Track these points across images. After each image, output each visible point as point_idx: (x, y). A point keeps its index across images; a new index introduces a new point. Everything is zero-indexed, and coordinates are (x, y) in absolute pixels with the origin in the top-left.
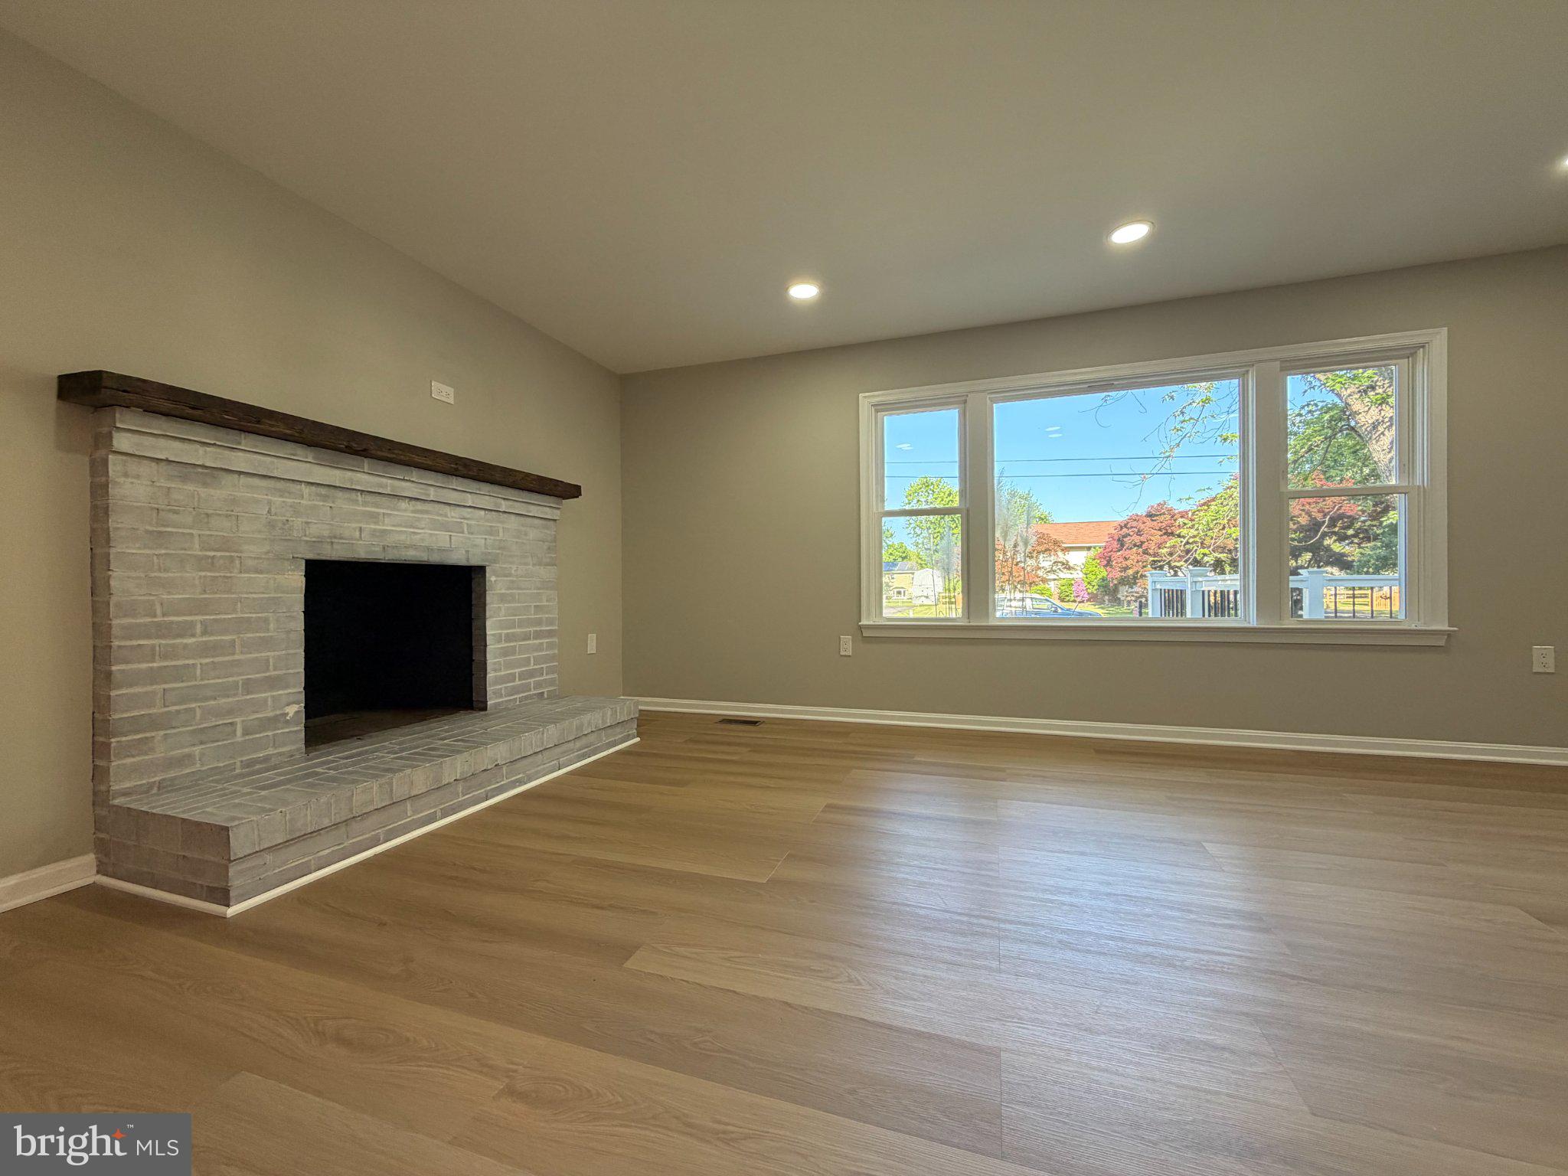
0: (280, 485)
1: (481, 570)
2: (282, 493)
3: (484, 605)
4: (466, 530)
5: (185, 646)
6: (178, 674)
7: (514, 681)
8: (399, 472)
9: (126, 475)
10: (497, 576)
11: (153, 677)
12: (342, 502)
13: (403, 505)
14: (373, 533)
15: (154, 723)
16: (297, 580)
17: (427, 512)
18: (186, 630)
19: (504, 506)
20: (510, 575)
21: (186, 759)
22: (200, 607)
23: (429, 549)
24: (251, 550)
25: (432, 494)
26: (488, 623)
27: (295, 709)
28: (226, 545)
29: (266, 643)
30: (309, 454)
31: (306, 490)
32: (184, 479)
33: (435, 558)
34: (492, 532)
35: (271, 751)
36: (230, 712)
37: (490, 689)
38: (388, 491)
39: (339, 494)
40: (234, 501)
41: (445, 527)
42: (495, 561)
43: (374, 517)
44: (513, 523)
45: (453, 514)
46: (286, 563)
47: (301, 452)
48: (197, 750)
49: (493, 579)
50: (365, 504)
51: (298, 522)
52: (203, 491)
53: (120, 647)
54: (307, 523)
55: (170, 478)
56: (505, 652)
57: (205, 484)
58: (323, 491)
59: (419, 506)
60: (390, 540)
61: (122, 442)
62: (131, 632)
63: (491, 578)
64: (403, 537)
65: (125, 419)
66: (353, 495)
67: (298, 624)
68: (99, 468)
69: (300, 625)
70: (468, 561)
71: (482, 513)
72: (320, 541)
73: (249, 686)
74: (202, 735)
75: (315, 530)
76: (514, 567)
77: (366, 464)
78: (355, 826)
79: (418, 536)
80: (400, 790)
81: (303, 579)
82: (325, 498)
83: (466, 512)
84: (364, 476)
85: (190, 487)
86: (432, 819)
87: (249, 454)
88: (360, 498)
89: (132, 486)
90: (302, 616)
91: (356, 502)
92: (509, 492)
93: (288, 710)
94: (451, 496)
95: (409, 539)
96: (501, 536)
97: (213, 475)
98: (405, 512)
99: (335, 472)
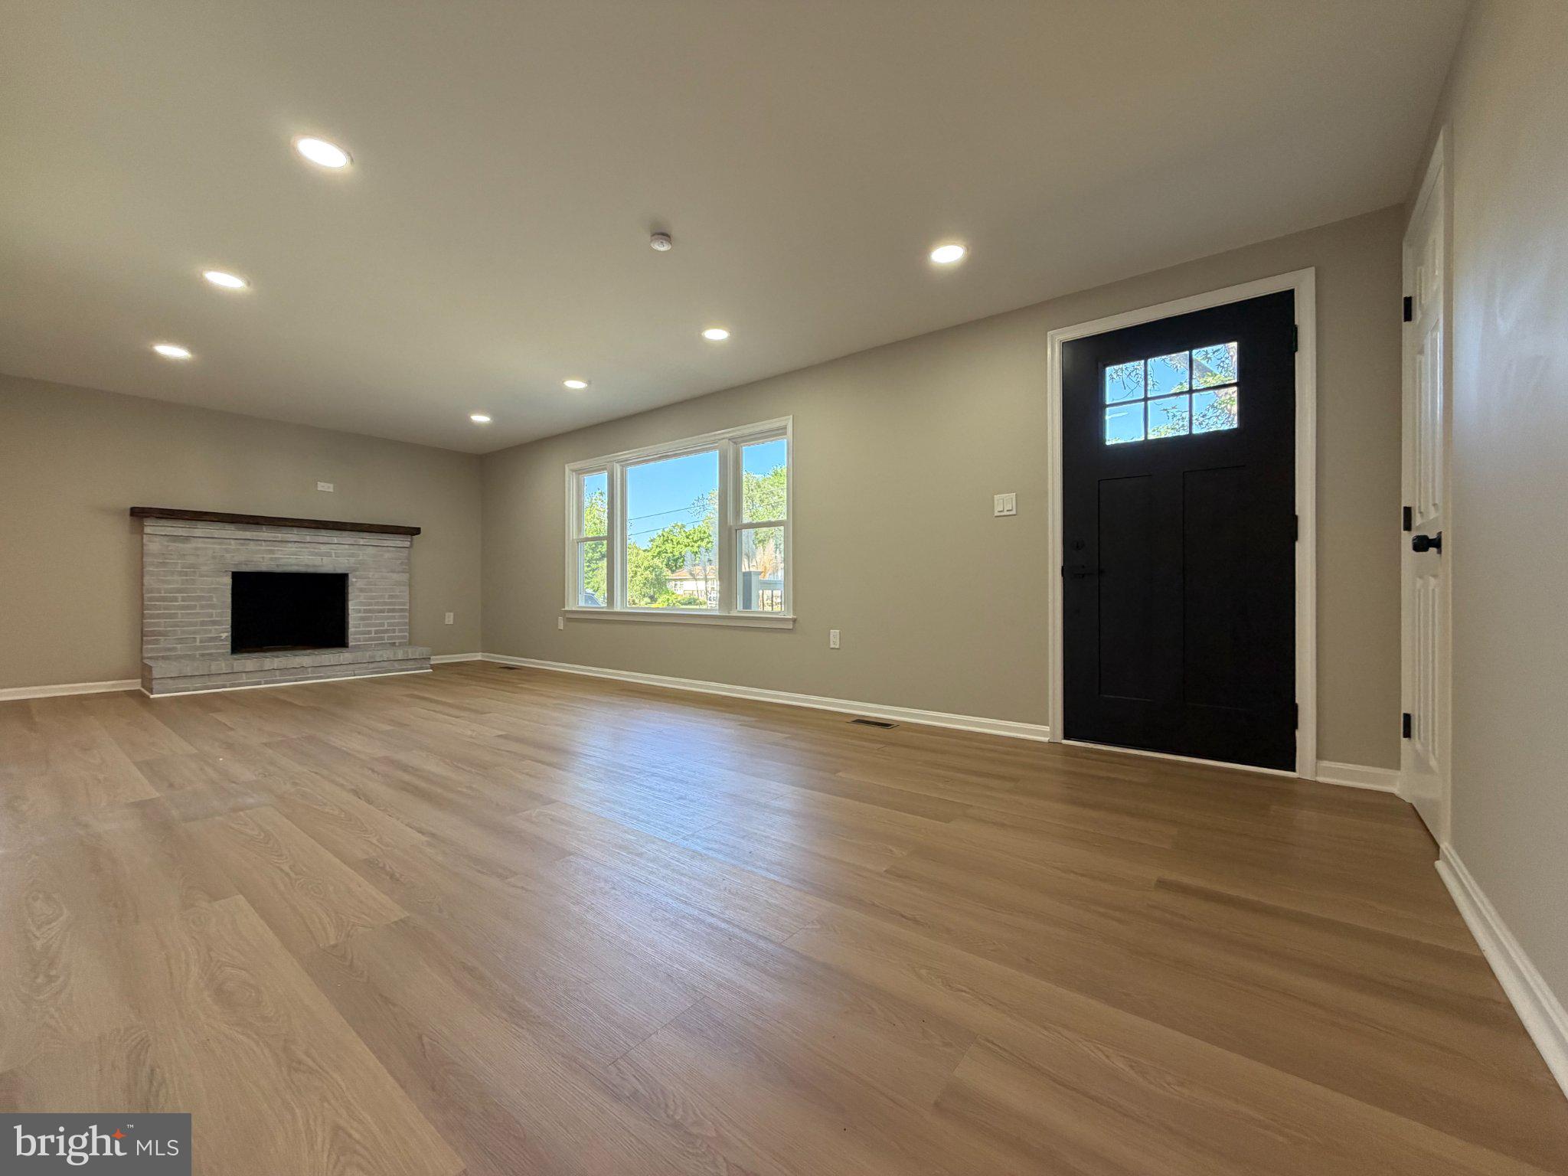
0: (217, 541)
1: (345, 575)
2: (220, 544)
3: (347, 593)
4: (334, 555)
5: (174, 605)
6: (171, 616)
7: (369, 632)
9: (150, 542)
10: (356, 578)
11: (158, 616)
12: (252, 546)
13: (290, 545)
14: (271, 559)
15: (160, 634)
16: (227, 580)
17: (307, 548)
18: (175, 599)
19: (362, 542)
20: (364, 577)
21: (174, 649)
22: (179, 591)
23: (307, 565)
24: (204, 568)
25: (308, 539)
26: (350, 603)
27: (226, 635)
28: (192, 566)
29: (213, 606)
30: (232, 527)
31: (233, 542)
32: (174, 541)
33: (311, 570)
34: (353, 556)
35: (212, 651)
36: (195, 633)
37: (351, 638)
38: (279, 539)
39: (252, 542)
40: (197, 549)
41: (317, 554)
42: (355, 570)
43: (272, 552)
44: (369, 550)
45: (324, 548)
46: (222, 573)
47: (227, 526)
48: (179, 646)
49: (353, 579)
50: (268, 546)
51: (228, 556)
52: (182, 546)
53: (148, 604)
54: (233, 556)
55: (168, 542)
56: (362, 618)
57: (183, 543)
58: (242, 541)
59: (302, 545)
60: (282, 562)
61: (149, 530)
64: (290, 560)
65: (148, 521)
66: (260, 542)
69: (229, 600)
70: (336, 571)
71: (346, 546)
72: (240, 563)
73: (203, 623)
74: (181, 641)
75: (237, 559)
76: (371, 573)
79: (302, 560)
81: (231, 580)
82: (242, 544)
83: (333, 546)
84: (265, 534)
85: (177, 545)
87: (201, 530)
88: (263, 543)
89: (153, 546)
90: (230, 596)
91: (261, 545)
92: (365, 535)
93: (222, 635)
94: (321, 539)
95: (294, 562)
96: (361, 558)
97: (187, 539)
98: (292, 548)
99: (248, 533)
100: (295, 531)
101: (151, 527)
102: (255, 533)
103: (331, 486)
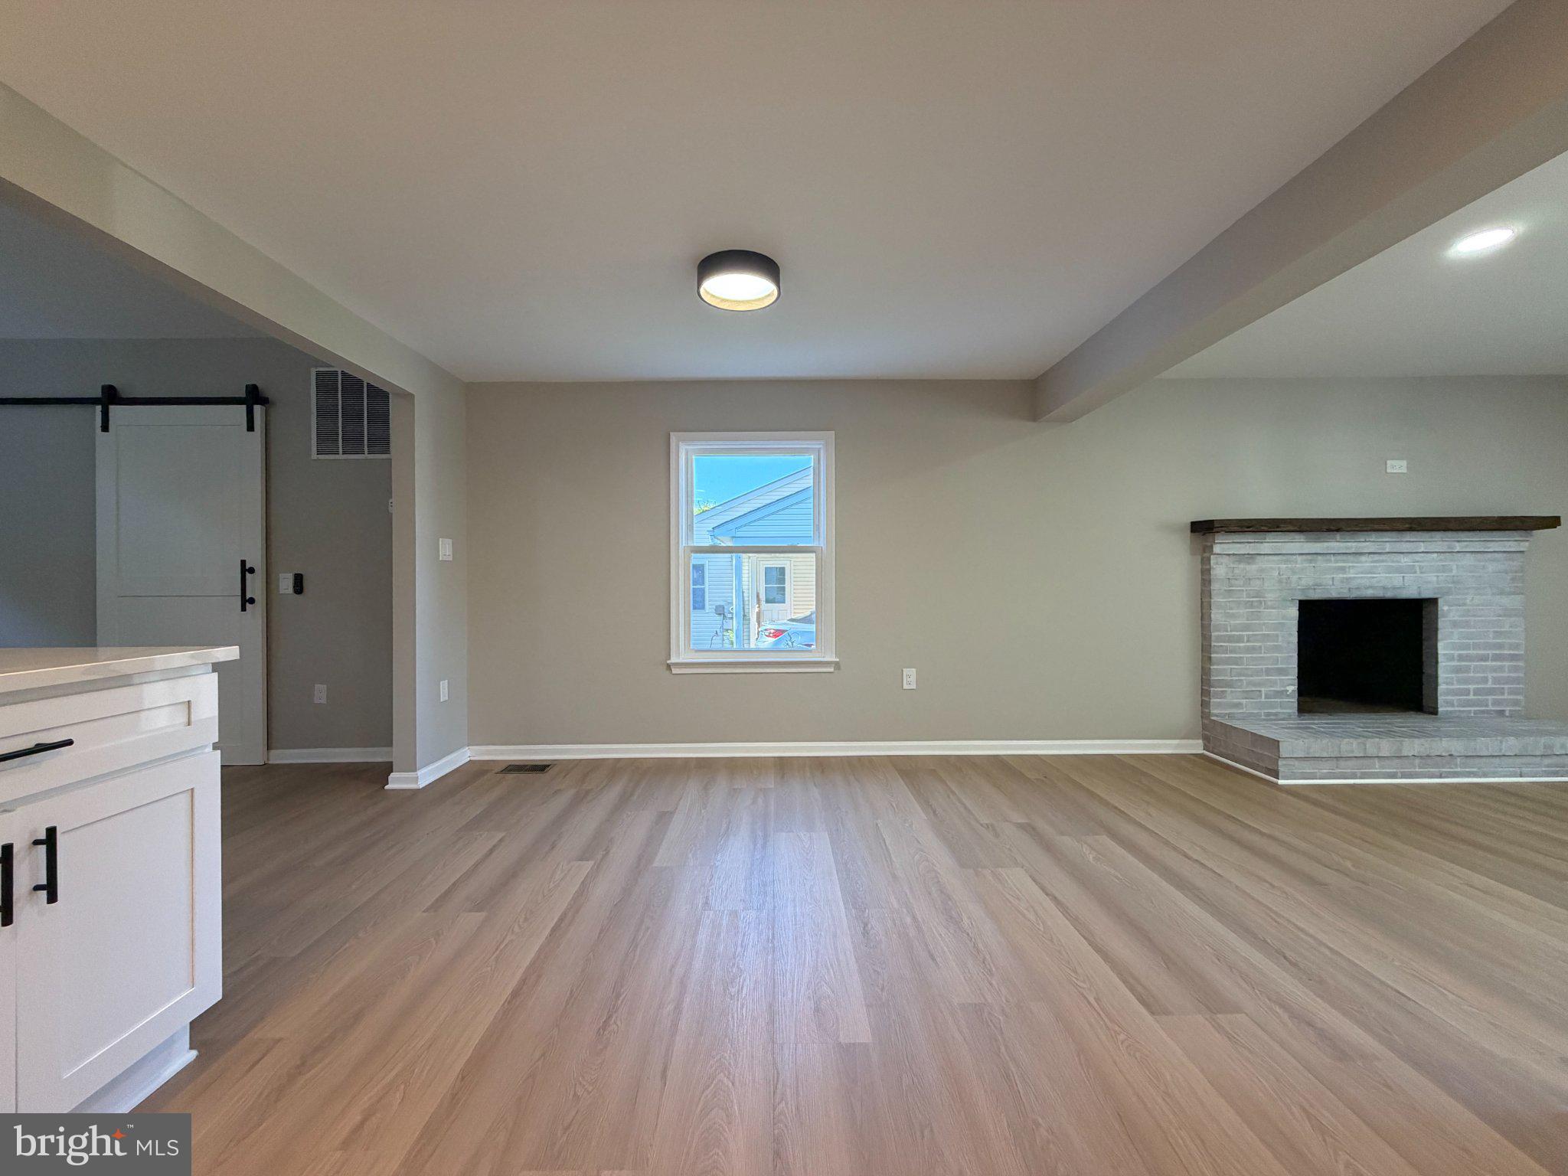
0: (1284, 558)
1: (1434, 601)
2: (1286, 562)
3: (1436, 630)
4: (1418, 570)
5: (1239, 647)
6: (1236, 661)
7: (1468, 694)
8: (1362, 536)
9: (1217, 564)
10: (1449, 606)
11: (1227, 661)
12: (1321, 562)
15: (1229, 684)
16: (1294, 612)
17: (1383, 561)
18: (1239, 639)
19: (1458, 547)
20: (1464, 604)
21: (1238, 705)
22: (1247, 628)
23: (1384, 588)
24: (1270, 596)
25: (1388, 547)
26: (1440, 645)
27: (1292, 688)
28: (1258, 594)
29: (1277, 649)
31: (1299, 558)
32: (1240, 562)
33: (1389, 595)
34: (1445, 569)
35: (1279, 710)
36: (1260, 684)
37: (1441, 699)
38: (1353, 550)
39: (1320, 558)
40: (1262, 570)
41: (1399, 570)
42: (1448, 592)
43: (1343, 569)
44: (1469, 560)
45: (1405, 560)
46: (1288, 603)
47: (1298, 537)
48: (1244, 701)
49: (1446, 608)
50: (1336, 561)
51: (1294, 578)
52: (1248, 567)
53: (1214, 646)
54: (1299, 578)
55: (1233, 563)
56: (1458, 670)
57: (1249, 563)
58: (1309, 557)
59: (1376, 557)
60: (1354, 584)
61: (1217, 549)
62: (1219, 639)
63: (1443, 607)
64: (1362, 582)
65: (1220, 538)
66: (1328, 557)
67: (1294, 639)
68: (1206, 561)
70: (1420, 594)
71: (1436, 555)
72: (1309, 588)
73: (1268, 672)
74: (1247, 694)
75: (1303, 582)
76: (1470, 598)
77: (1338, 536)
78: (1342, 763)
79: (1375, 579)
80: (1371, 750)
81: (1298, 612)
82: (1311, 561)
83: (1417, 557)
84: (1336, 544)
85: (1242, 566)
86: (1393, 776)
87: (1270, 544)
88: (1333, 558)
89: (1220, 569)
90: (1296, 634)
91: (1330, 561)
92: (1463, 535)
93: (1288, 688)
94: (1405, 547)
95: (1367, 583)
96: (1454, 572)
97: (1251, 558)
98: (1366, 562)
99: (1319, 545)
100: (1373, 536)
101: (1223, 546)
102: (1326, 544)
103: (1404, 463)
